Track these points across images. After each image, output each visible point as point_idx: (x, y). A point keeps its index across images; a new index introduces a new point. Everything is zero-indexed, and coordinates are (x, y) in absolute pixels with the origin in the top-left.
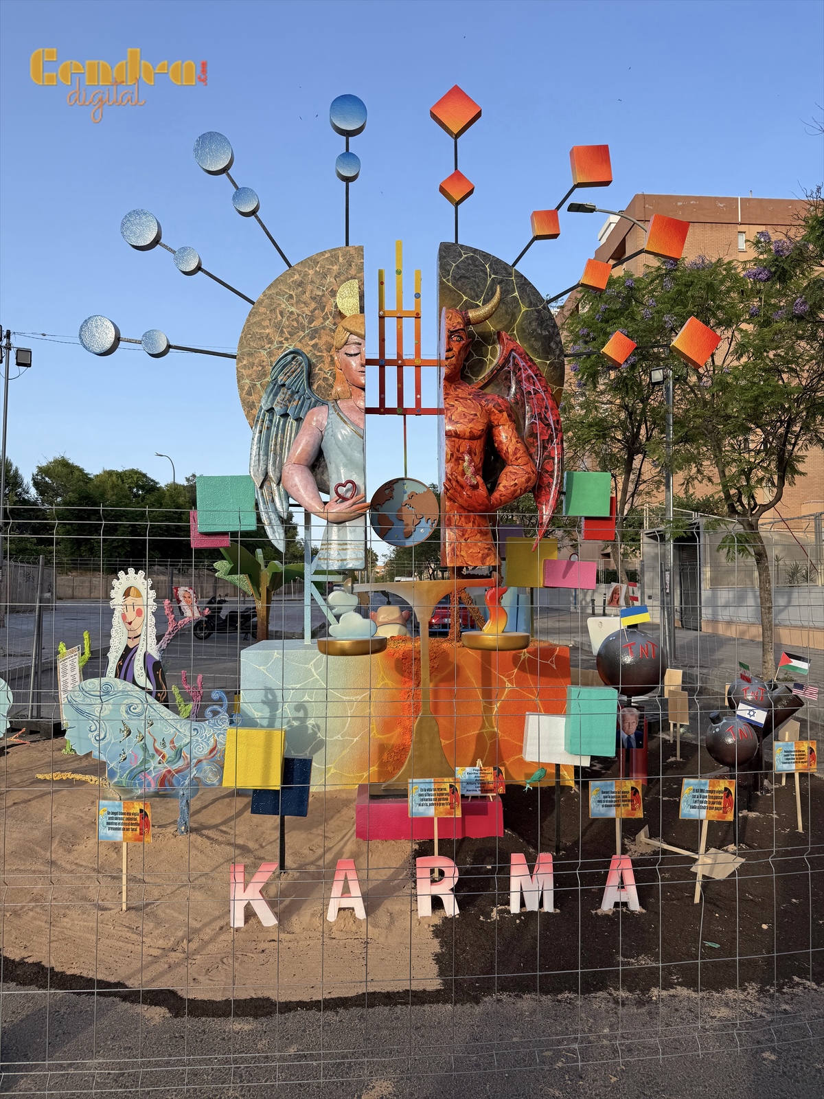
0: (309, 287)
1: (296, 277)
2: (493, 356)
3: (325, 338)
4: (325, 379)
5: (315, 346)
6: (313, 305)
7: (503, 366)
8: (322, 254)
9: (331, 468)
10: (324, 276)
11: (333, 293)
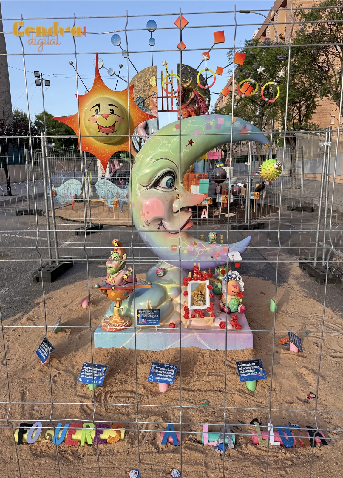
0: (143, 78)
1: (139, 76)
2: (191, 95)
3: (147, 92)
4: (148, 104)
5: (145, 94)
6: (144, 83)
7: (194, 98)
8: (146, 69)
9: (150, 128)
10: (146, 75)
11: (149, 80)
